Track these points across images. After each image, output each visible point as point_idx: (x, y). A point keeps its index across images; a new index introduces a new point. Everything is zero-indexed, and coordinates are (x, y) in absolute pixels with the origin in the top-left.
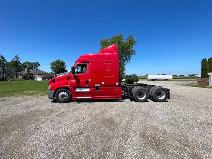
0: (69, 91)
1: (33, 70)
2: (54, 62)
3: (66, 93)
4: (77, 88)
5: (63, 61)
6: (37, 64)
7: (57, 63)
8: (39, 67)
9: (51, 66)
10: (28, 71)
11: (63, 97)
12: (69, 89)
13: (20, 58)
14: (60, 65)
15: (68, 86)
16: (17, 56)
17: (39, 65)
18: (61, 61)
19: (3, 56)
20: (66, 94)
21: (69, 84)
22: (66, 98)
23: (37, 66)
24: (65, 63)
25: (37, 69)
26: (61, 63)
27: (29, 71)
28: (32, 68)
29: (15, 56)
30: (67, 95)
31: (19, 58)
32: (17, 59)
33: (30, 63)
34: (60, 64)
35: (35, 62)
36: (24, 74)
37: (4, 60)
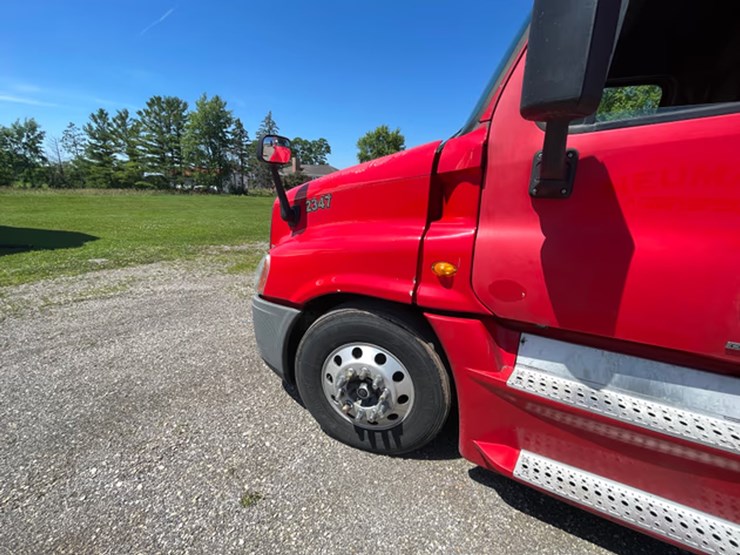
0: (429, 347)
1: (312, 163)
2: (368, 135)
3: (393, 364)
4: (531, 340)
5: (398, 132)
6: (323, 147)
7: (378, 138)
8: (327, 155)
9: (359, 151)
10: (298, 168)
11: (366, 403)
12: (428, 332)
13: (277, 125)
14: (386, 146)
15: (425, 291)
16: (269, 118)
17: (328, 150)
18: (392, 130)
19: (239, 120)
20: (398, 377)
21: (444, 268)
22: (393, 417)
23: (323, 154)
24: (405, 139)
25: (322, 163)
26: (390, 139)
27: (302, 166)
28: (310, 160)
29: (264, 119)
30: (407, 386)
31: (274, 123)
32: (271, 128)
33: (306, 142)
34: (388, 143)
35: (317, 139)
36: (286, 177)
37: (242, 131)
